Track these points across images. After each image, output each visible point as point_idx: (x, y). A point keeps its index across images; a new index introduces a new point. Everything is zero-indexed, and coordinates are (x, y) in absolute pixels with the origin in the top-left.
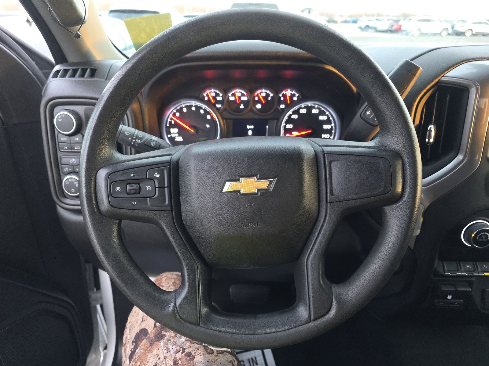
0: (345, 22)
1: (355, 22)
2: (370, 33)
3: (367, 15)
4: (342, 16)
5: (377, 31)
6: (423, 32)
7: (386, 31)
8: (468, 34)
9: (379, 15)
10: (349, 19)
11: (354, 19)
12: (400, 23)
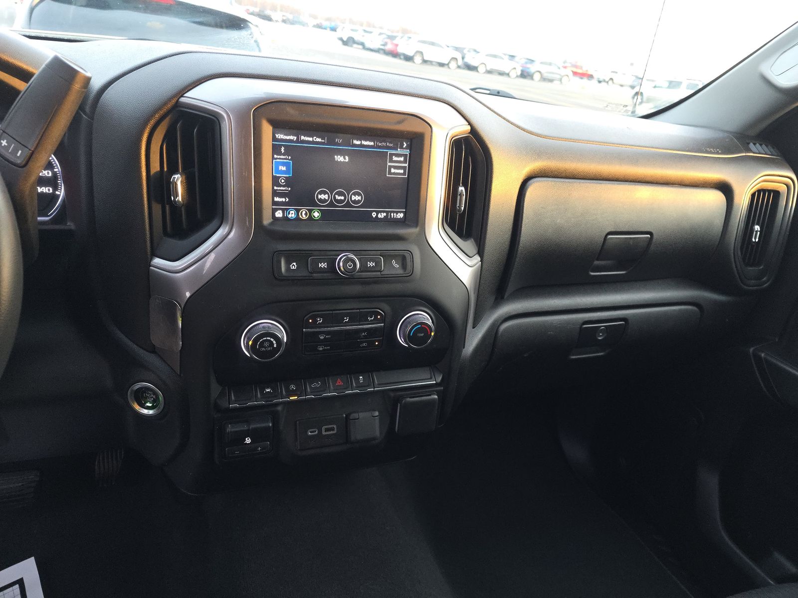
0: (319, 26)
1: (334, 29)
2: (355, 51)
3: (351, 22)
4: (315, 17)
5: (364, 48)
6: (426, 58)
7: (377, 51)
8: (482, 69)
9: (369, 25)
10: (326, 24)
11: (333, 24)
12: (395, 42)
